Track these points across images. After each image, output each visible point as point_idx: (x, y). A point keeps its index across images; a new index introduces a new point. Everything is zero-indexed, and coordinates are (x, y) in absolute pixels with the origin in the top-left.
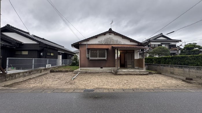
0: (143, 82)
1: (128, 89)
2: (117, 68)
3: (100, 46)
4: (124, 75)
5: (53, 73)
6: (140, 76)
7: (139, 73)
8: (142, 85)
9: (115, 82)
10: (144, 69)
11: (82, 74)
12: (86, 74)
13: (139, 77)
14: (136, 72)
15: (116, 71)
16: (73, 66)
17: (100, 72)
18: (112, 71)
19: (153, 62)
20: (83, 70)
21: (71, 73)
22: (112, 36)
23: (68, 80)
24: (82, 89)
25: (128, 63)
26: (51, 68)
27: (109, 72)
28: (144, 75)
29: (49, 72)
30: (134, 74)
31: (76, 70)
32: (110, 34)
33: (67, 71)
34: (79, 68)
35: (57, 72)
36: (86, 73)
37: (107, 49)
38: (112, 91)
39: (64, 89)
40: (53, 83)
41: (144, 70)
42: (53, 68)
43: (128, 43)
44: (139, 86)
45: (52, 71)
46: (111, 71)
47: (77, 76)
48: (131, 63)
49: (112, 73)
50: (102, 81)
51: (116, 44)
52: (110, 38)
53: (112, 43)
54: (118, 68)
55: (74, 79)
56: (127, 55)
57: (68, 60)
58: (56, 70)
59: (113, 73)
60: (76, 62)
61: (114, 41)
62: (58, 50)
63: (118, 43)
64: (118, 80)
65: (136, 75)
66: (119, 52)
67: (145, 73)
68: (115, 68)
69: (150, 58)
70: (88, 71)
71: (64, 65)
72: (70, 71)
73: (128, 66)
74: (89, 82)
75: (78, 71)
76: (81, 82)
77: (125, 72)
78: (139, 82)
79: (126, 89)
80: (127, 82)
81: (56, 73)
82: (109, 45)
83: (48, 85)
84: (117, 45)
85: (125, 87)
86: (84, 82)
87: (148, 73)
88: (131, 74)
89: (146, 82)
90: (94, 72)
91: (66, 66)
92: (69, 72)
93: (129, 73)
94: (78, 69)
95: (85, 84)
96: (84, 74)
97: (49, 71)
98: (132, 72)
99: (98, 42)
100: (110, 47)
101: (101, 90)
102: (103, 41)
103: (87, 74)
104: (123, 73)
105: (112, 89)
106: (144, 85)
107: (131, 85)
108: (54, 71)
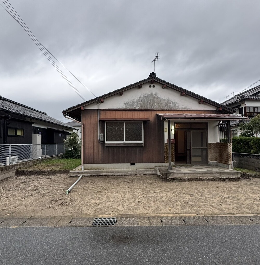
0: (228, 198)
1: (194, 217)
2: (168, 164)
3: (129, 113)
4: (184, 180)
5: (22, 177)
6: (220, 183)
7: (218, 176)
8: (226, 207)
9: (163, 199)
10: (230, 166)
11: (88, 178)
12: (97, 179)
13: (218, 185)
14: (211, 175)
15: (167, 171)
16: (67, 160)
17: (130, 173)
18: (156, 171)
19: (250, 148)
20: (91, 169)
21: (63, 176)
22: (157, 91)
23: (56, 194)
24: (90, 219)
25: (193, 153)
26: (17, 165)
27: (150, 174)
28: (230, 180)
29: (14, 174)
30: (208, 180)
31: (73, 171)
32: (152, 85)
33: (53, 173)
34: (81, 164)
35: (31, 173)
36: (98, 176)
37: (146, 122)
38: (156, 223)
39: (48, 219)
40: (24, 203)
41: (230, 169)
42: (23, 164)
43: (193, 105)
44: (218, 209)
45: (19, 173)
46: (154, 172)
47: (76, 184)
48: (200, 154)
49: (156, 176)
50: (135, 197)
51: (165, 108)
52: (152, 94)
53: (155, 107)
54: (171, 164)
55: (70, 192)
56: (191, 134)
57: (56, 146)
58: (30, 170)
59: (159, 176)
60: (75, 149)
61: (160, 101)
62: (33, 123)
63: (171, 106)
64: (170, 194)
65: (213, 180)
66: (173, 127)
67: (232, 177)
68: (163, 164)
69: (245, 139)
70: (103, 172)
71: (47, 156)
72: (61, 172)
73: (194, 159)
74: (105, 199)
75: (78, 173)
76: (87, 199)
77: (186, 175)
78: (218, 199)
79: (189, 217)
80: (192, 198)
81: (30, 177)
82: (150, 112)
83: (12, 207)
84: (168, 110)
85: (186, 211)
86: (94, 199)
87: (239, 176)
88: (201, 180)
89: (234, 198)
90: (116, 174)
91: (51, 159)
92: (59, 175)
93: (196, 176)
94: (79, 168)
95: (96, 205)
96: (93, 179)
97: (12, 173)
98: (203, 173)
99: (125, 104)
100: (151, 116)
101: (131, 219)
102: (137, 102)
103: (100, 179)
104: (182, 177)
105: (158, 218)
106: (231, 207)
107: (200, 207)
108: (23, 171)
